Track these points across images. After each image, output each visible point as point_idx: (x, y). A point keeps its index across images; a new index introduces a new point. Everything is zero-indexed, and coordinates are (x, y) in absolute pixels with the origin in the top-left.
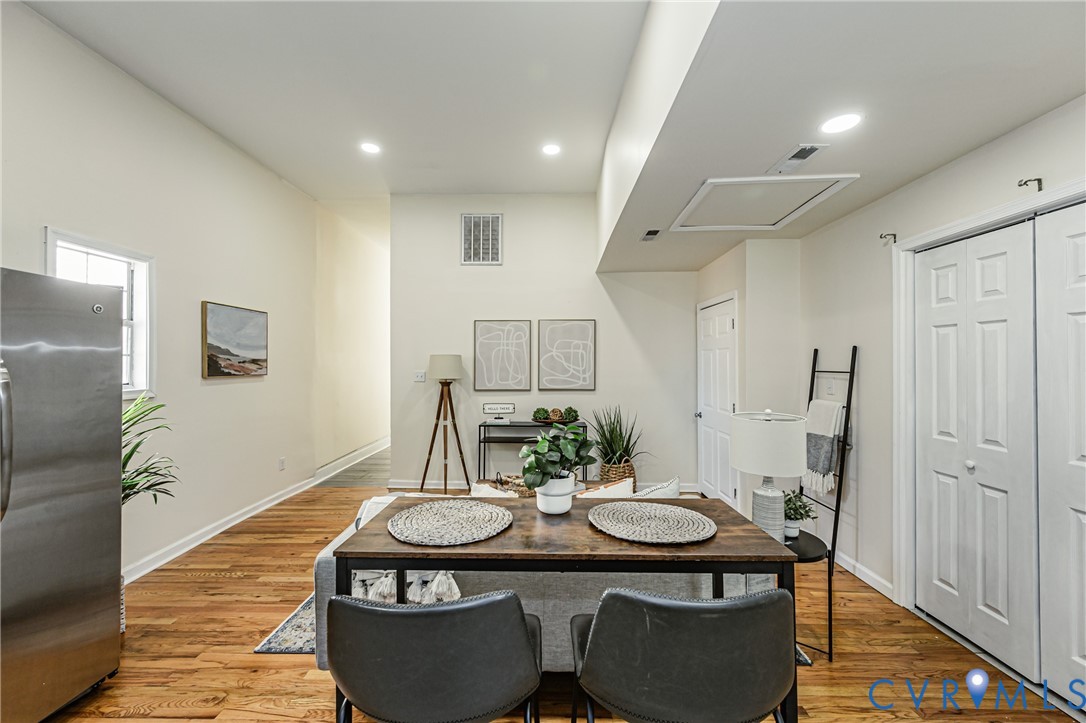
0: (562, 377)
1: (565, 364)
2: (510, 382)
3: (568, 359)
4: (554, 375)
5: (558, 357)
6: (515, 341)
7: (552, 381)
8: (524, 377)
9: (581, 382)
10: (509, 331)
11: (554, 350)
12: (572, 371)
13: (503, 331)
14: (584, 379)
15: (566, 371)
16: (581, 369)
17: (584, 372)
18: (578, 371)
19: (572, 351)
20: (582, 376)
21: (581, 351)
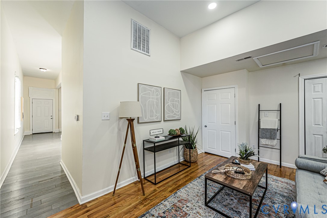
0: (172, 114)
1: (173, 109)
2: (154, 118)
3: (173, 107)
4: (170, 114)
5: (170, 105)
6: (156, 97)
7: (169, 117)
8: (159, 115)
9: (177, 117)
10: (153, 91)
11: (169, 102)
12: (175, 112)
13: (151, 91)
14: (178, 116)
15: (173, 112)
16: (177, 111)
17: (178, 113)
18: (176, 111)
19: (175, 103)
20: (177, 114)
21: (177, 103)
